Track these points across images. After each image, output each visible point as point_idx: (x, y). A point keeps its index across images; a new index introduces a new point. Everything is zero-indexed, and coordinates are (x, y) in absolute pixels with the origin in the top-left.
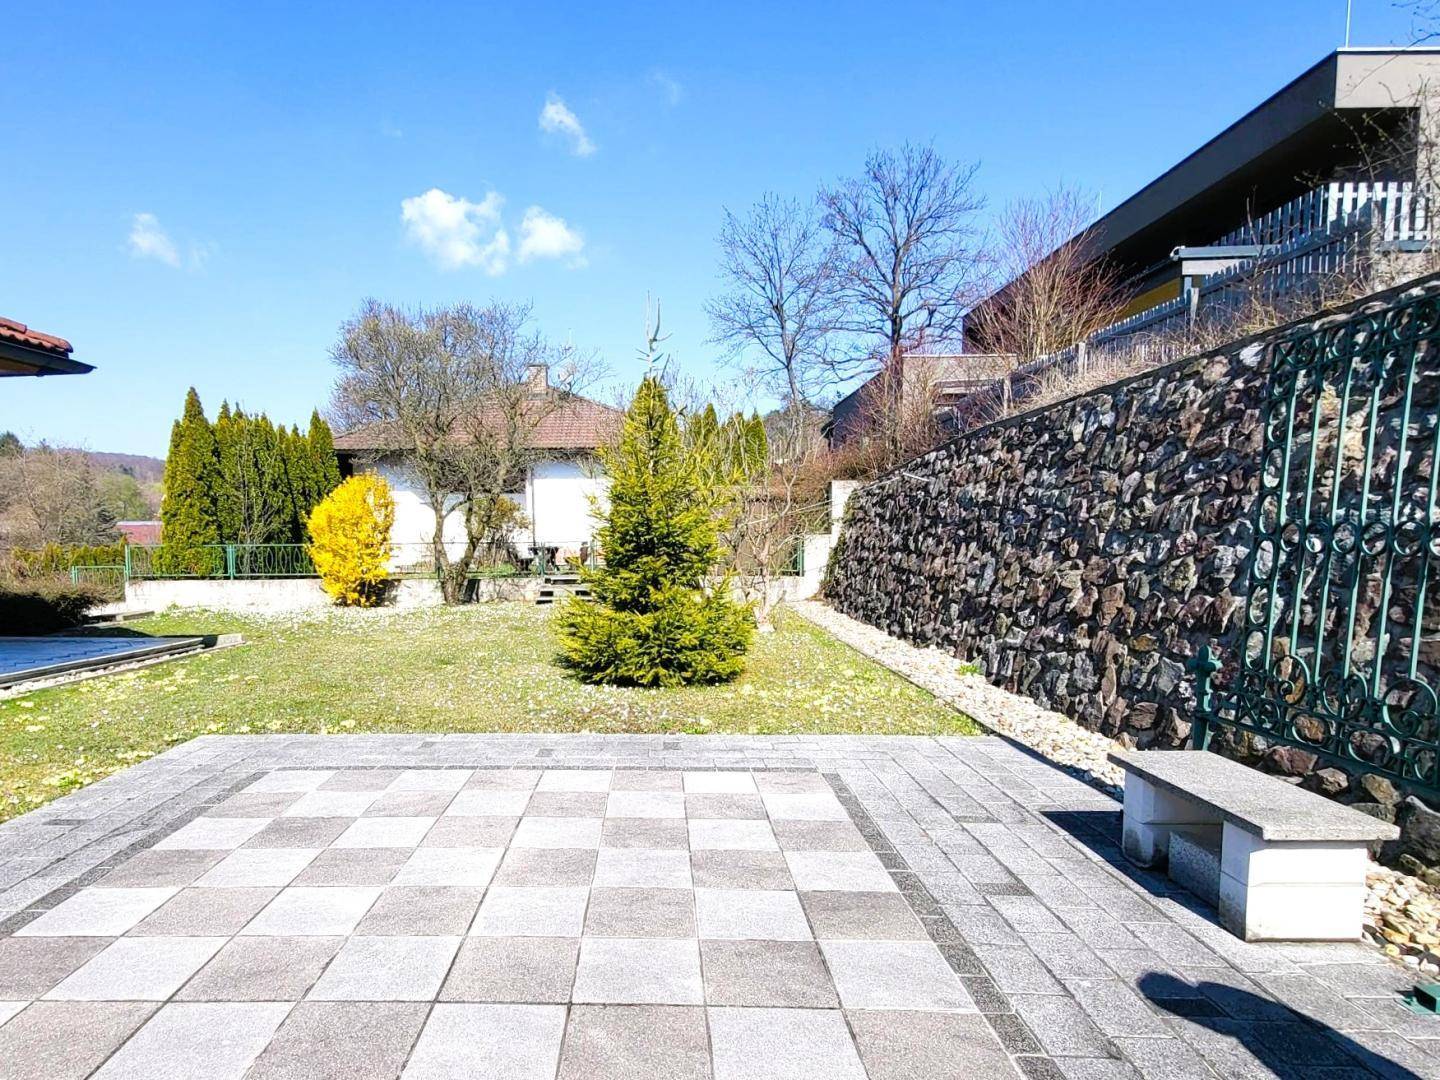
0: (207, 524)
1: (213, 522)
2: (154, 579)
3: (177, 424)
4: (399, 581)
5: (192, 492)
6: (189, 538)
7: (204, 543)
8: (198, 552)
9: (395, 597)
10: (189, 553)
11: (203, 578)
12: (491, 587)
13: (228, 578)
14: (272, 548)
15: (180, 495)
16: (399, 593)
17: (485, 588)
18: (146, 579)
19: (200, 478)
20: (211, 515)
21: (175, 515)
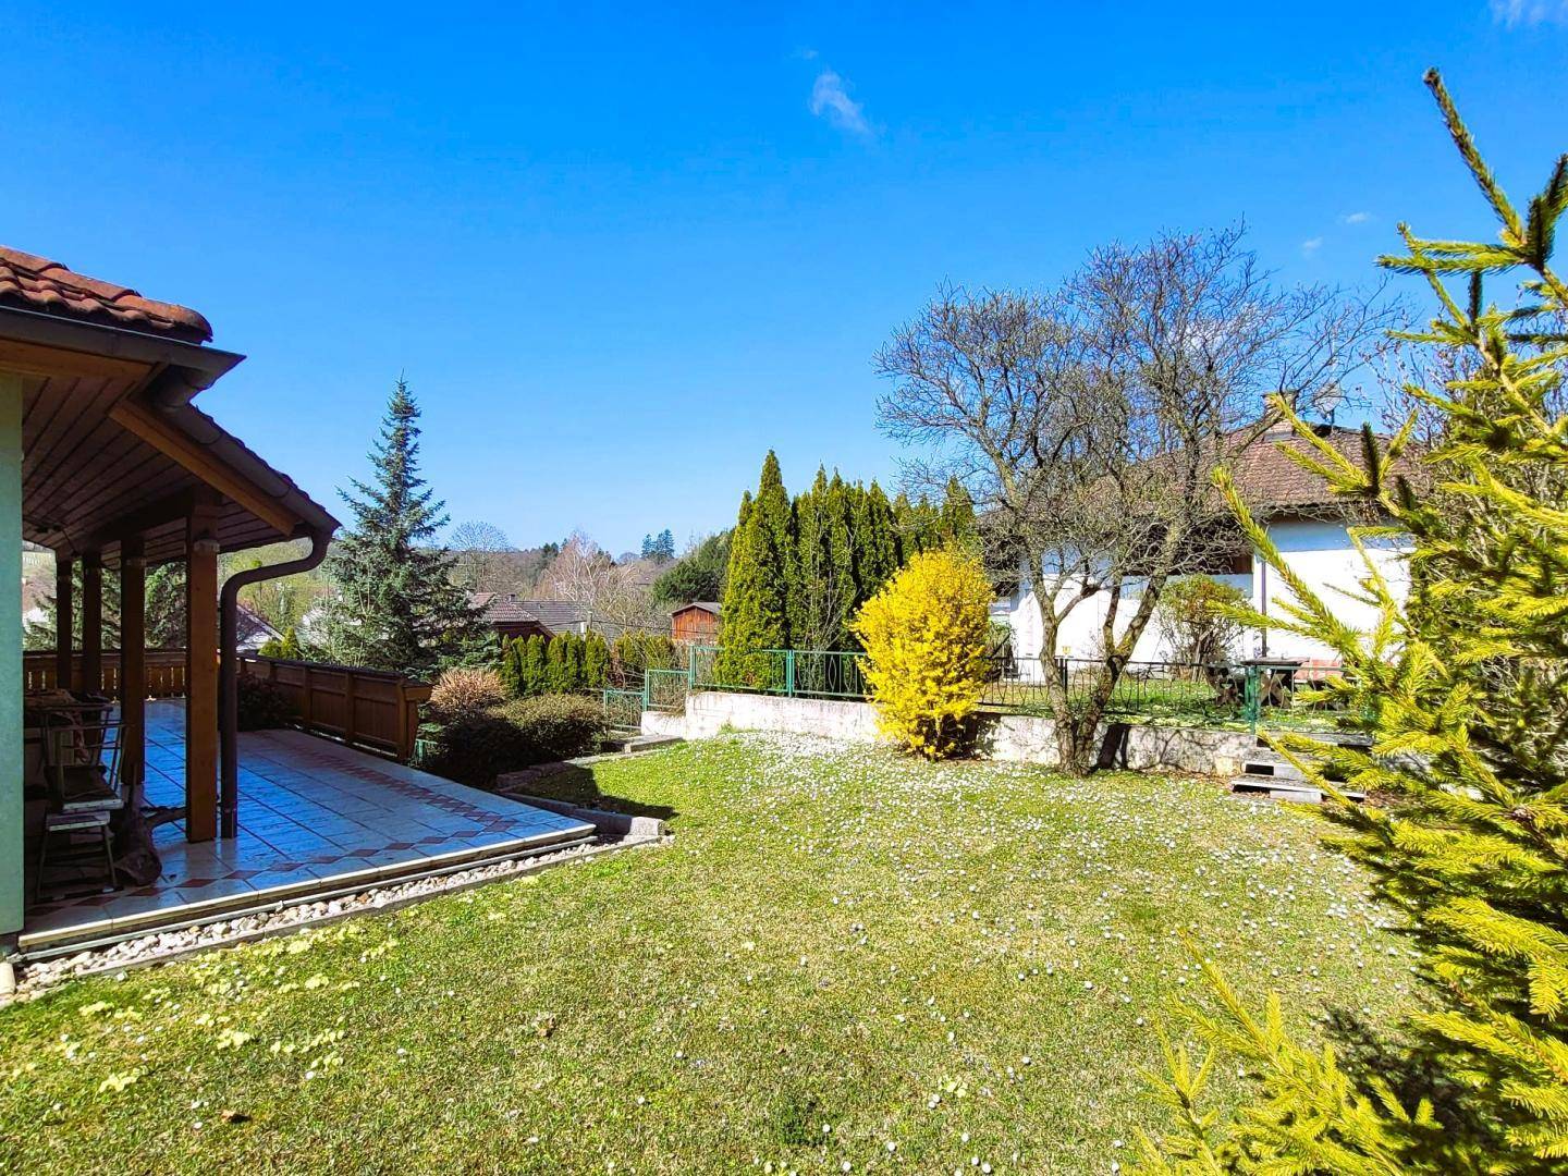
0: (768, 623)
1: (777, 619)
2: (714, 689)
3: (748, 497)
4: (997, 717)
5: (752, 581)
6: (748, 640)
7: (763, 647)
8: (756, 659)
9: (991, 743)
10: (748, 658)
11: (762, 693)
12: (1149, 743)
13: (786, 695)
14: (836, 657)
15: (742, 585)
16: (996, 736)
17: (1139, 744)
18: (707, 689)
19: (764, 563)
20: (773, 611)
21: (736, 611)
